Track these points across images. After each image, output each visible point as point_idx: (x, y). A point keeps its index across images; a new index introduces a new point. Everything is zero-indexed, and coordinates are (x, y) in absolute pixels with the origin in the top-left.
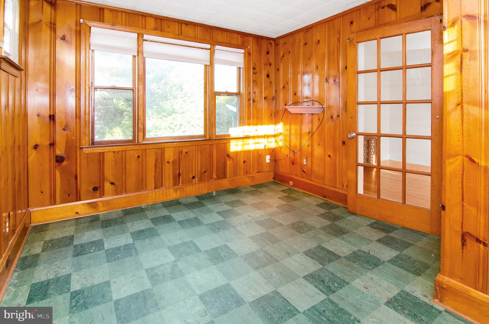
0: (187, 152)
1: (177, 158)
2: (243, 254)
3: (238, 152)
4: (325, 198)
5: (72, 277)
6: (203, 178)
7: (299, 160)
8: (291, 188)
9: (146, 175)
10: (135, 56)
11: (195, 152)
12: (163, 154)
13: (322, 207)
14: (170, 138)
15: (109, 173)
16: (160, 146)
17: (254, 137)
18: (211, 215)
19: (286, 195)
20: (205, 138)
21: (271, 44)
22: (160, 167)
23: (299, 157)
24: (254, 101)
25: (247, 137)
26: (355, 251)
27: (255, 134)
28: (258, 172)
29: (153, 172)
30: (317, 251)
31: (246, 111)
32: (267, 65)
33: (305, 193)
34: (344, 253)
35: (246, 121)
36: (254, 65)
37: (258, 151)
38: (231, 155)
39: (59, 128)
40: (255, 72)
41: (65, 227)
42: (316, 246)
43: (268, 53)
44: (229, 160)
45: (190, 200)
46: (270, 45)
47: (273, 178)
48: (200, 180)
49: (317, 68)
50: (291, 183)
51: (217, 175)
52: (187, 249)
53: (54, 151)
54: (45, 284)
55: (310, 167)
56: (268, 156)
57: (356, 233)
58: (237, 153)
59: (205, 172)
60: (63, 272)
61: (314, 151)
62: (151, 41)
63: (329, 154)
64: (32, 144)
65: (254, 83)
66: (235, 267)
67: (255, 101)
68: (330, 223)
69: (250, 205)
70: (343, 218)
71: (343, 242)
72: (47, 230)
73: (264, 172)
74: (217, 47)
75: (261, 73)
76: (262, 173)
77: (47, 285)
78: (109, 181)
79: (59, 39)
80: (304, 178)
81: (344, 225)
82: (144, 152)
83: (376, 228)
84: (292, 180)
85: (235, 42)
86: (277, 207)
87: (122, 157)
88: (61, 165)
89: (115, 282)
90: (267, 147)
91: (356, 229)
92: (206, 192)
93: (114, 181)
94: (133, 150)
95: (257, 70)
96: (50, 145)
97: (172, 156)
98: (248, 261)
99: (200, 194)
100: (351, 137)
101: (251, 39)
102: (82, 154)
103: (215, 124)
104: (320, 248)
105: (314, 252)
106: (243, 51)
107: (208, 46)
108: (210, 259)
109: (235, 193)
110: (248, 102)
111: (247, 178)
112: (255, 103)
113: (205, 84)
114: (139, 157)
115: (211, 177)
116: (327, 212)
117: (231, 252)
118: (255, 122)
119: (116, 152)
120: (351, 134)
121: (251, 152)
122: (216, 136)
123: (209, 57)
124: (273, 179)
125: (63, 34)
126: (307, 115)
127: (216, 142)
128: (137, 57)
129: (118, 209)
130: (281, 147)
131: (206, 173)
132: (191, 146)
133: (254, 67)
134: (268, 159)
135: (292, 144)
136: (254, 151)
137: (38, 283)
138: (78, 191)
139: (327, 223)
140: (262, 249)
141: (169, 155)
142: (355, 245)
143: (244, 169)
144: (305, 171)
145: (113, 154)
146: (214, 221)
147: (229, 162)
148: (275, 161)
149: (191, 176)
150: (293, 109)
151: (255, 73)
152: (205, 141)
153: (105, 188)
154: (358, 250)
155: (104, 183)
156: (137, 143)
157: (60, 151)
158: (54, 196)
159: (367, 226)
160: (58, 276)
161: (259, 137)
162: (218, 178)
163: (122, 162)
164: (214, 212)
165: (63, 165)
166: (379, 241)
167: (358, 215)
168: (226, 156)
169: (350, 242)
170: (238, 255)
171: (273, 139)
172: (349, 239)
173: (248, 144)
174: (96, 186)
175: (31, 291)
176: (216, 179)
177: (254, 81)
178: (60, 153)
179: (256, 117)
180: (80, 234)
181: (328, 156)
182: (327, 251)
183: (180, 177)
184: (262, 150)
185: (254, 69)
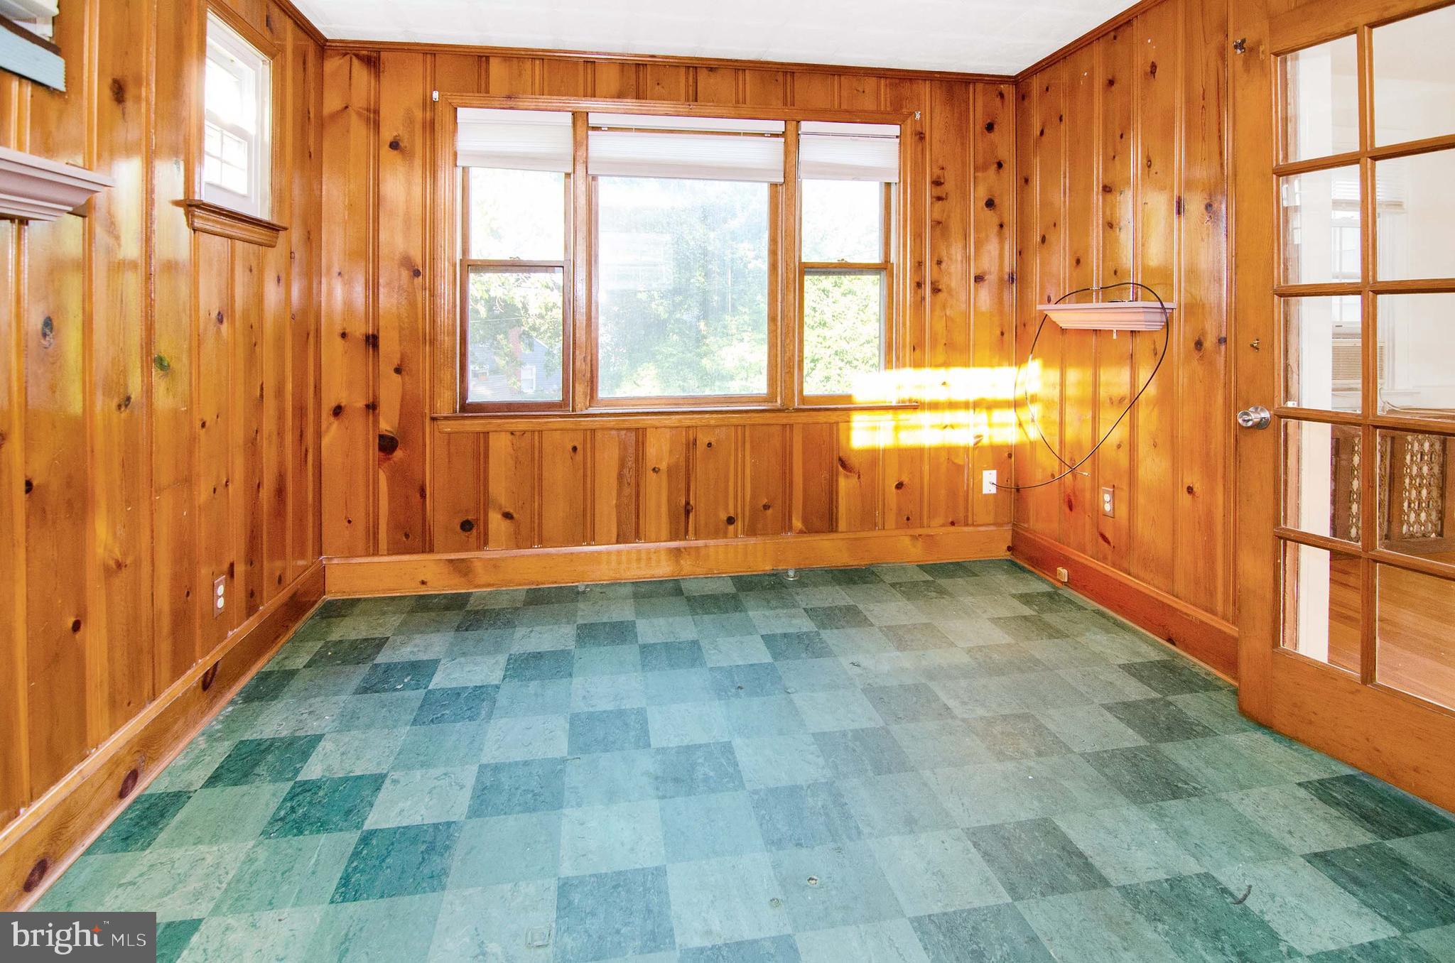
0: (709, 445)
1: (682, 459)
2: (762, 787)
3: (879, 450)
4: (1174, 644)
5: (322, 743)
6: (760, 526)
7: (1088, 495)
8: (1060, 592)
9: (593, 501)
10: (570, 174)
11: (736, 443)
12: (641, 446)
13: (1141, 679)
14: (663, 401)
15: (500, 487)
16: (633, 422)
17: (934, 406)
18: (742, 643)
19: (1027, 611)
20: (770, 404)
21: (1001, 95)
22: (633, 481)
23: (1088, 484)
24: (936, 290)
25: (914, 406)
26: (1185, 874)
27: (941, 396)
28: (953, 524)
29: (614, 493)
30: (1023, 836)
31: (908, 323)
32: (985, 168)
33: (1103, 615)
34: (1133, 873)
35: (908, 355)
36: (937, 171)
37: (951, 451)
38: (854, 461)
39: (386, 369)
40: (939, 194)
41: (384, 613)
42: (1032, 817)
43: (990, 127)
44: (847, 477)
45: (711, 587)
46: (998, 100)
47: (1009, 549)
48: (751, 531)
49: (1149, 167)
50: (1063, 573)
51: (805, 520)
52: (617, 731)
53: (376, 422)
54: (263, 747)
55: (1124, 522)
56: (989, 471)
57: (1230, 805)
58: (874, 457)
59: (766, 507)
60: (313, 727)
61: (1138, 466)
62: (610, 129)
63: (1188, 482)
64: (328, 403)
65: (938, 231)
66: (713, 821)
67: (939, 290)
68: (1142, 742)
69: (880, 628)
70: (1207, 732)
71: (1154, 826)
72: (345, 616)
73: (973, 525)
74: (806, 126)
75: (965, 196)
76: (966, 529)
77: (264, 751)
78: (500, 509)
79: (387, 147)
80: (1104, 559)
81: (1201, 764)
82: (589, 437)
83: (1337, 804)
84: (1066, 562)
85: (868, 104)
86: (969, 651)
87: (533, 446)
88: (389, 459)
89: (395, 782)
90: (985, 441)
91: (1242, 787)
92: (768, 568)
93: (511, 511)
94: (561, 430)
95: (950, 185)
96: (368, 406)
97: (668, 454)
98: (763, 812)
99: (748, 573)
100: (1244, 425)
101: (925, 89)
102: (437, 434)
103: (801, 362)
104: (1046, 828)
105: (1008, 839)
106: (895, 130)
107: (779, 126)
108: (657, 778)
109: (855, 583)
110: (916, 293)
111: (907, 541)
112: (941, 296)
113: (773, 241)
114: (575, 449)
115: (786, 526)
116: (1152, 701)
117: (731, 770)
118: (941, 358)
119: (517, 433)
120: (1247, 414)
121: (926, 456)
122: (803, 399)
123: (782, 158)
124: (1008, 553)
125: (395, 134)
126: (1115, 335)
127: (803, 418)
128: (572, 176)
129: (520, 585)
130: (1033, 445)
131: (770, 512)
132: (724, 429)
133: (939, 177)
134: (989, 481)
135: (1070, 434)
136: (936, 451)
137: (252, 741)
138: (427, 527)
139: (1130, 738)
140: (831, 785)
141: (659, 451)
142: (1197, 851)
143: (900, 510)
144: (1108, 535)
145: (510, 437)
146: (740, 663)
147: (845, 484)
148: (1018, 490)
149: (724, 517)
150: (1070, 316)
151: (939, 199)
152: (768, 415)
153: (490, 526)
154: (1198, 876)
155: (488, 515)
156: (573, 411)
157: (387, 425)
158: (374, 534)
159: (1299, 784)
160: (297, 734)
161: (952, 405)
162: (809, 529)
163: (533, 459)
164: (757, 632)
165: (395, 459)
166: (1321, 859)
167: (1278, 733)
168: (835, 464)
169: (1181, 835)
170: (744, 784)
171: (1009, 415)
172: (1187, 823)
173: (917, 427)
174: (470, 518)
175: (230, 756)
176: (801, 532)
177: (937, 223)
178: (389, 429)
179: (944, 341)
180: (403, 637)
181: (1185, 490)
182: (1063, 848)
183: (691, 515)
184: (966, 449)
185: (937, 183)
